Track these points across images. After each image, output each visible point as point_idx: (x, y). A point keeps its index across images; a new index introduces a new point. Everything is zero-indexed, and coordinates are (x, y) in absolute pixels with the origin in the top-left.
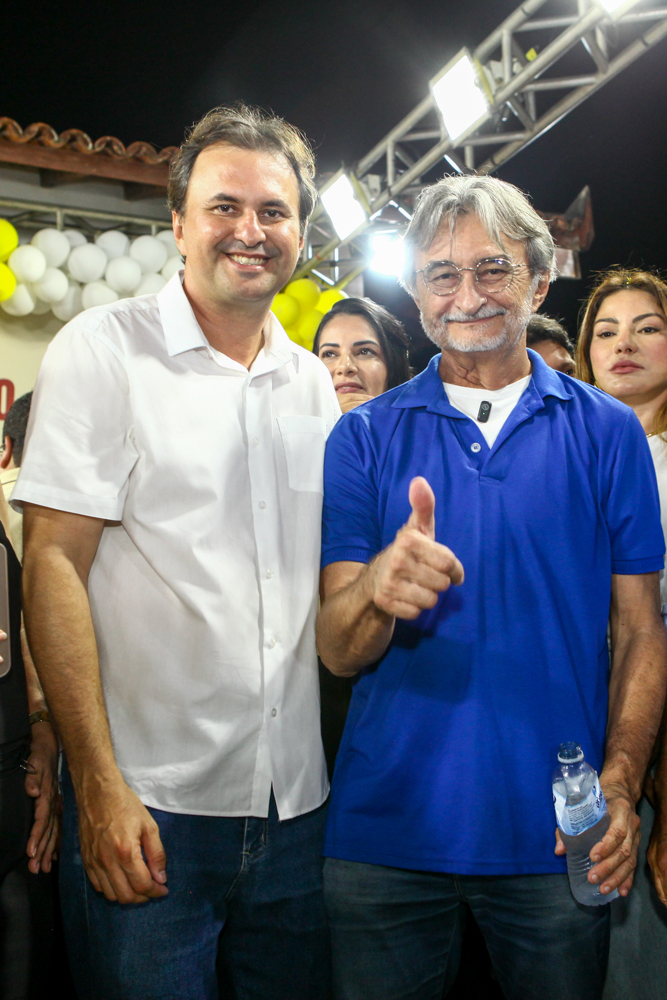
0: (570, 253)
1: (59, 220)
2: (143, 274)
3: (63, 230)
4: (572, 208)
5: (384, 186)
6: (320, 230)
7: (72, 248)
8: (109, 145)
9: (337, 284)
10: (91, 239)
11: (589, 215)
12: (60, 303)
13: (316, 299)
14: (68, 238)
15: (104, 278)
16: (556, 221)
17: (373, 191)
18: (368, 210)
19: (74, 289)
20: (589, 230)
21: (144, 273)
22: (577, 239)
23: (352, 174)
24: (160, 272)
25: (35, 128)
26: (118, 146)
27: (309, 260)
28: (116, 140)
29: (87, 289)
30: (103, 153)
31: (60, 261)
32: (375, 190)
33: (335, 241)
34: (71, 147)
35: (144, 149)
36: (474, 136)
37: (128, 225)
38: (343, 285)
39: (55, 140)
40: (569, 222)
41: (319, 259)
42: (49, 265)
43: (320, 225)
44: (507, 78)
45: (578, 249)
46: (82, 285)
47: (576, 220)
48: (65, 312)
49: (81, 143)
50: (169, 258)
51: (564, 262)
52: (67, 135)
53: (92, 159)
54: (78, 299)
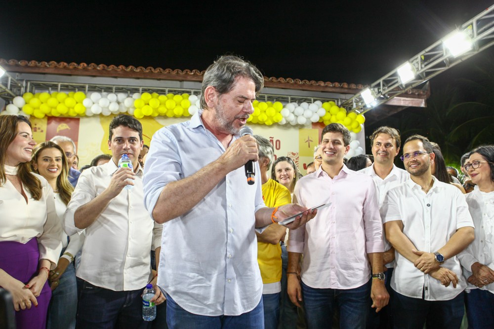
0: (423, 100)
1: (290, 100)
3: (291, 102)
4: (424, 88)
6: (357, 99)
7: (295, 107)
8: (305, 82)
9: (361, 113)
10: (299, 104)
11: (429, 89)
12: (292, 121)
13: (356, 117)
14: (293, 104)
15: (303, 115)
16: (420, 92)
18: (375, 97)
19: (295, 118)
20: (429, 93)
21: (313, 112)
22: (425, 96)
24: (316, 112)
25: (288, 79)
26: (307, 82)
27: (355, 108)
29: (299, 117)
30: (303, 83)
31: (292, 111)
34: (296, 83)
35: (313, 82)
37: (308, 100)
38: (363, 113)
39: (292, 82)
40: (424, 92)
41: (358, 108)
42: (290, 112)
45: (426, 99)
46: (296, 116)
47: (426, 91)
48: (293, 123)
49: (298, 82)
50: (319, 108)
51: (422, 103)
52: (295, 80)
53: (301, 85)
54: (296, 120)
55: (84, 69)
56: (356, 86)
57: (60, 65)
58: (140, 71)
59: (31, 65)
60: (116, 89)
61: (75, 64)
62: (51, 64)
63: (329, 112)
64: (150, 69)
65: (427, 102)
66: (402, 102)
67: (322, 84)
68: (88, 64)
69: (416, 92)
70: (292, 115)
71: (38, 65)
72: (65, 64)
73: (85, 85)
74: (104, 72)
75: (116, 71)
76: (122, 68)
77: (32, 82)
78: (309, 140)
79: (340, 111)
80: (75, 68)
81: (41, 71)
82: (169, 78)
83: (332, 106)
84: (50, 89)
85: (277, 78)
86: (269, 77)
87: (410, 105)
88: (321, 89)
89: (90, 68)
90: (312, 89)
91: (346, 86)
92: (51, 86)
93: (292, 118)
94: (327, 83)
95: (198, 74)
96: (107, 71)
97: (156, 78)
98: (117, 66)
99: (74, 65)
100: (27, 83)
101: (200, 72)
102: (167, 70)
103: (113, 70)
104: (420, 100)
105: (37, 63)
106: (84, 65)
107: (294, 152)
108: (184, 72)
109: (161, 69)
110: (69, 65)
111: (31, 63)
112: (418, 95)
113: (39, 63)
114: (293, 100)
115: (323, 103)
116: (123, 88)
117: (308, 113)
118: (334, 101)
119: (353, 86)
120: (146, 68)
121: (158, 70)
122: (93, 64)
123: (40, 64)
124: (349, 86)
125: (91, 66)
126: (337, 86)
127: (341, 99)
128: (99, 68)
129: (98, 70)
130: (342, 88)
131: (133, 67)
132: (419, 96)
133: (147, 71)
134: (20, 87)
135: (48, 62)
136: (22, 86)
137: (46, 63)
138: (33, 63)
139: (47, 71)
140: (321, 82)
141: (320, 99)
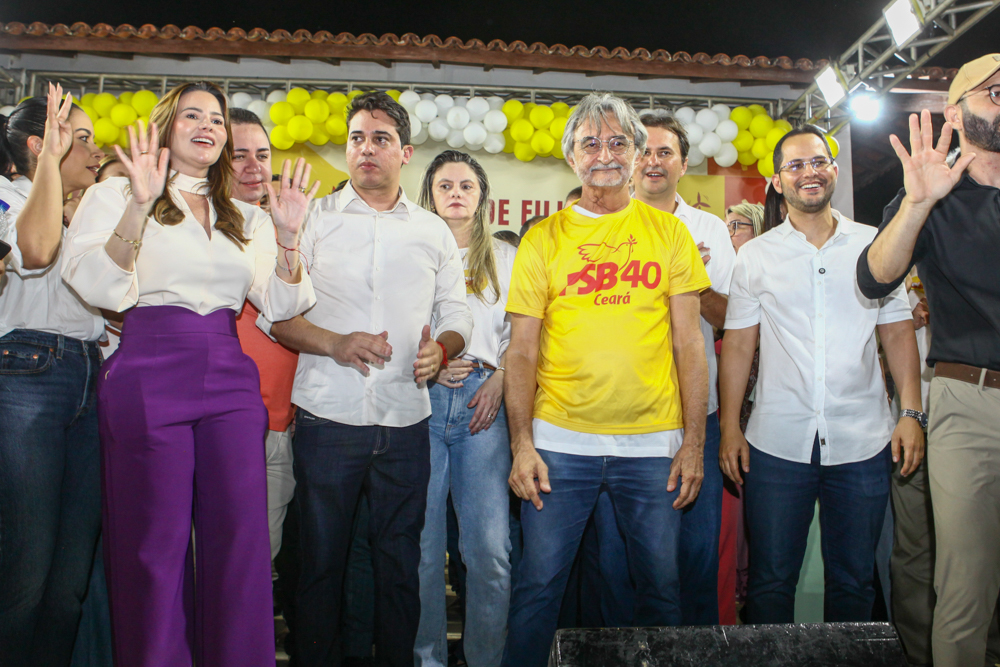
1: (651, 101)
2: (703, 134)
5: (857, 73)
6: (816, 97)
9: (829, 132)
17: (849, 76)
18: (846, 88)
21: (704, 132)
23: (836, 65)
24: (714, 131)
25: (637, 51)
26: (687, 57)
27: (810, 119)
28: (685, 53)
30: (678, 60)
32: (851, 75)
33: (827, 106)
34: (657, 60)
35: (703, 57)
36: (914, 41)
37: (693, 102)
38: (834, 132)
39: (649, 57)
41: (817, 118)
43: (816, 95)
44: (933, 7)
49: (664, 57)
50: (720, 122)
52: (656, 53)
53: (671, 65)
55: (153, 39)
56: (814, 64)
57: (96, 31)
58: (281, 41)
59: (33, 32)
60: (230, 88)
61: (131, 28)
62: (78, 30)
63: (748, 130)
64: (304, 36)
67: (725, 60)
68: (159, 26)
71: (48, 31)
72: (108, 27)
73: (159, 78)
74: (199, 45)
75: (227, 42)
76: (237, 32)
77: (41, 74)
78: (699, 203)
79: (774, 126)
80: (132, 36)
81: (56, 46)
82: (350, 56)
83: (753, 114)
84: (83, 89)
85: (610, 49)
86: (590, 49)
88: (725, 75)
89: (164, 36)
90: (703, 76)
91: (786, 63)
92: (84, 84)
94: (736, 57)
95: (416, 42)
96: (205, 42)
97: (318, 55)
98: (226, 29)
99: (128, 30)
100: (29, 76)
101: (421, 39)
102: (344, 37)
103: (217, 39)
105: (45, 26)
106: (149, 28)
108: (385, 39)
109: (329, 34)
110: (117, 29)
111: (33, 28)
113: (50, 28)
115: (732, 108)
116: (248, 84)
117: (693, 133)
118: (766, 107)
119: (805, 64)
120: (292, 34)
121: (323, 38)
122: (170, 26)
123: (52, 30)
124: (794, 64)
125: (164, 32)
126: (764, 65)
127: (783, 100)
128: (184, 36)
129: (184, 42)
130: (779, 69)
131: (264, 32)
133: (297, 40)
134: (13, 86)
135: (70, 24)
136: (18, 83)
137: (66, 27)
138: (37, 28)
139: (69, 46)
140: (723, 55)
141: (725, 100)
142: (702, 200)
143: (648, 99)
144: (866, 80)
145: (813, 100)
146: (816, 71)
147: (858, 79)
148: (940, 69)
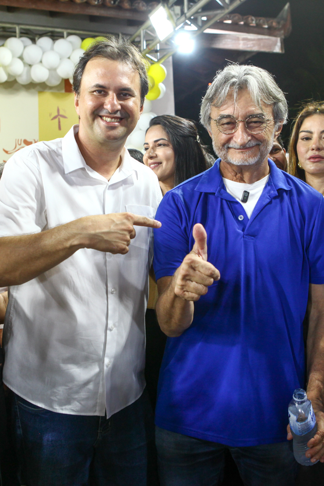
0: (279, 39)
1: (18, 31)
2: (60, 59)
3: (21, 37)
4: (280, 15)
5: (183, 13)
6: (149, 32)
7: (25, 47)
9: (159, 61)
10: (34, 41)
11: (289, 18)
12: (20, 76)
13: (149, 69)
14: (22, 41)
15: (41, 62)
16: (272, 23)
17: (176, 15)
18: (175, 25)
20: (289, 26)
22: (282, 32)
23: (166, 5)
24: (69, 58)
27: (144, 50)
29: (33, 68)
31: (19, 54)
32: (178, 14)
33: (157, 40)
37: (52, 32)
38: (162, 61)
40: (278, 23)
41: (149, 49)
42: (13, 56)
43: (149, 30)
45: (283, 37)
46: (30, 66)
47: (282, 22)
48: (23, 80)
50: (73, 50)
51: (275, 44)
54: (29, 73)
56: (148, 6)
65: (285, 43)
66: (241, 42)
69: (264, 24)
70: (19, 61)
78: (59, 115)
87: (256, 49)
90: (57, 10)
91: (126, 4)
93: (18, 68)
104: (273, 38)
107: (29, 140)
112: (269, 28)
114: (25, 33)
115: (83, 39)
117: (51, 58)
119: (141, 5)
124: (131, 5)
126: (109, 5)
132: (271, 32)
141: (78, 32)
142: (61, 113)
143: (15, 28)
144: (190, 19)
145: (146, 34)
146: (150, 11)
147: (183, 18)
148: (240, 16)
